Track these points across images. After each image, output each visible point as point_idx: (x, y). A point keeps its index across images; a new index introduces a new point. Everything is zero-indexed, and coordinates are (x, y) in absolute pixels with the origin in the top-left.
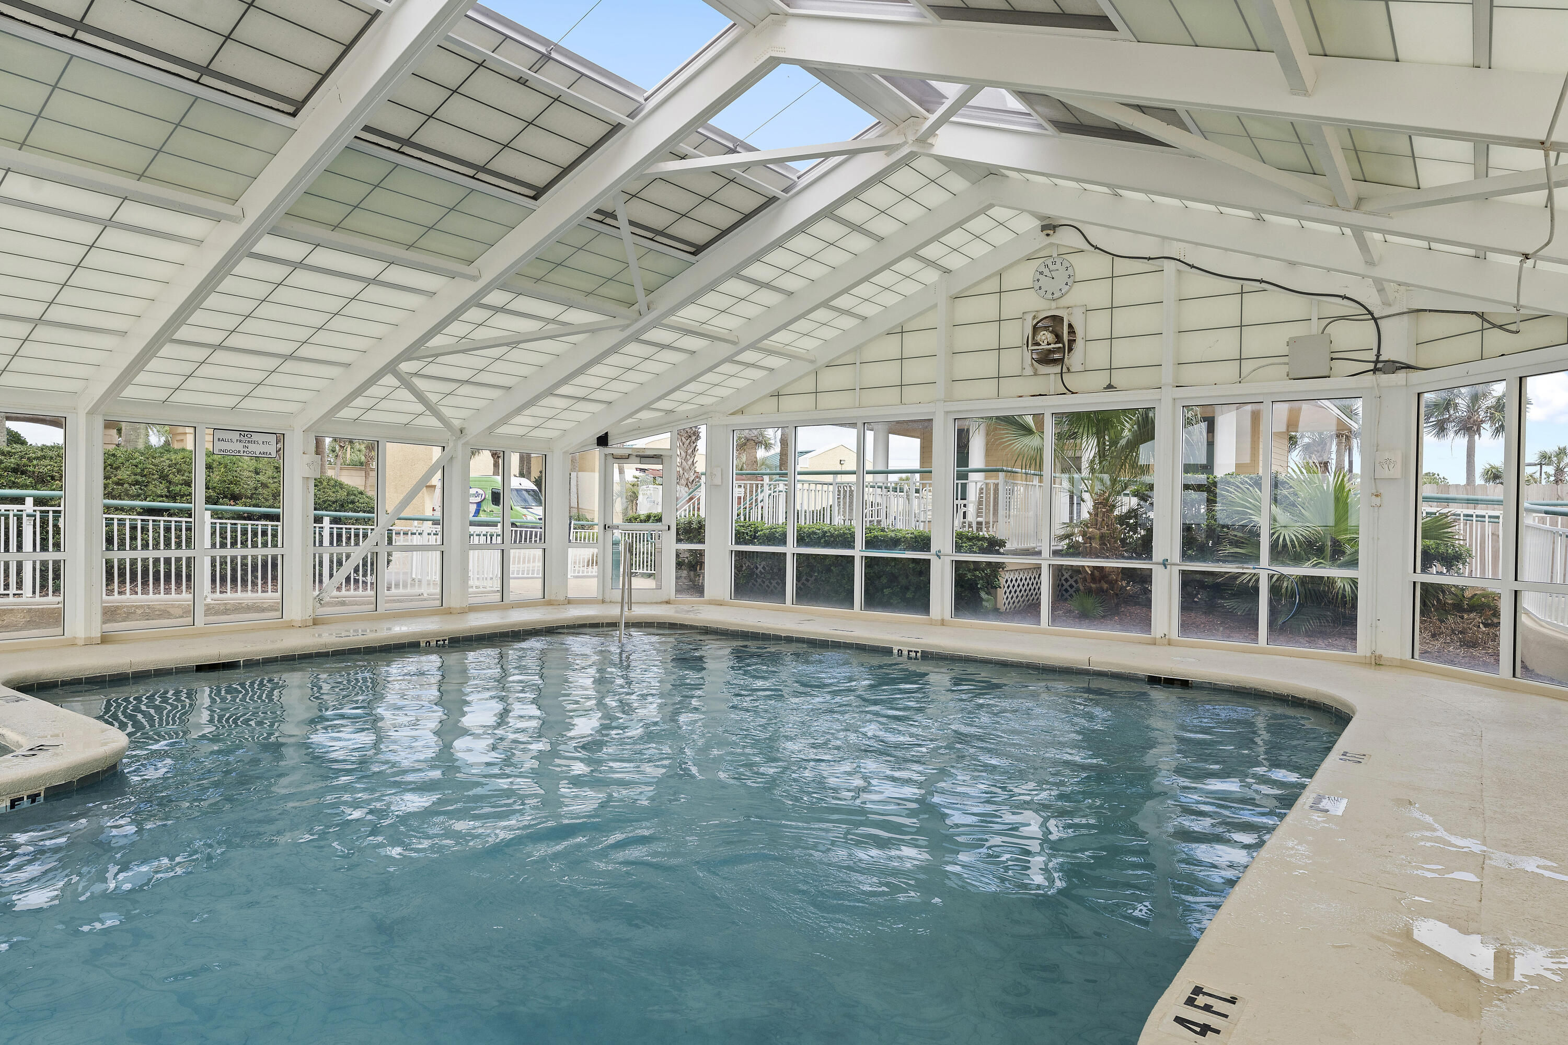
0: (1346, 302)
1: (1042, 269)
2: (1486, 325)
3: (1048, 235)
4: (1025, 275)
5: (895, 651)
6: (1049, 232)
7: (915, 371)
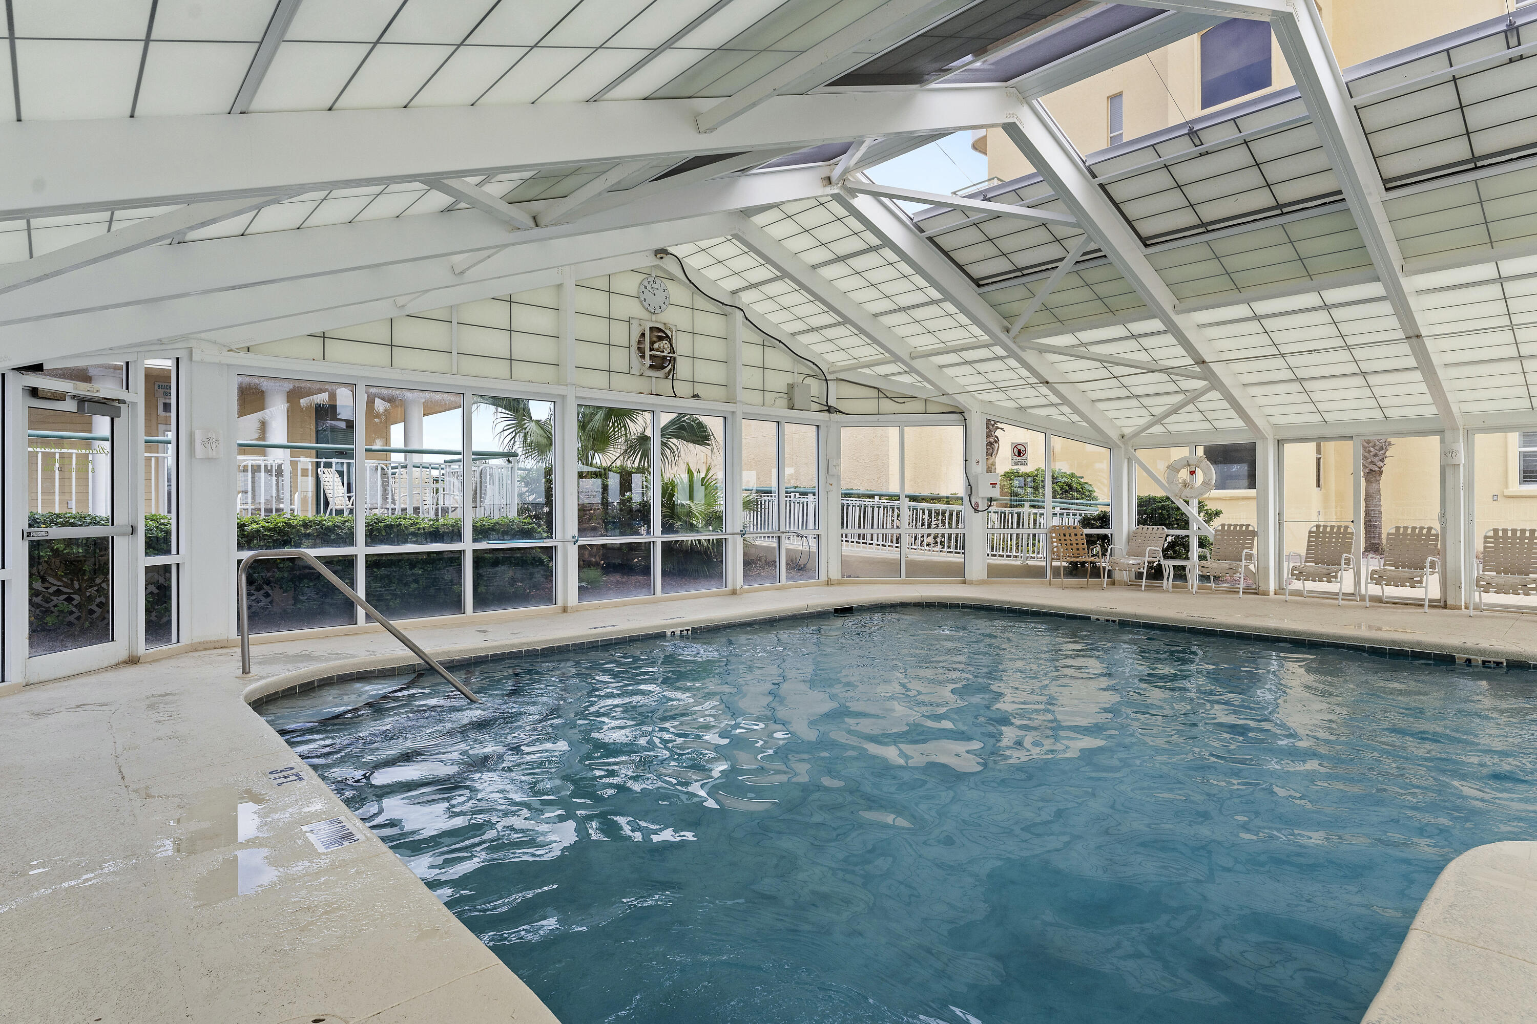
0: (814, 367)
1: (646, 283)
2: (881, 395)
3: (662, 258)
4: (631, 284)
5: (669, 634)
6: (662, 255)
7: (524, 347)
